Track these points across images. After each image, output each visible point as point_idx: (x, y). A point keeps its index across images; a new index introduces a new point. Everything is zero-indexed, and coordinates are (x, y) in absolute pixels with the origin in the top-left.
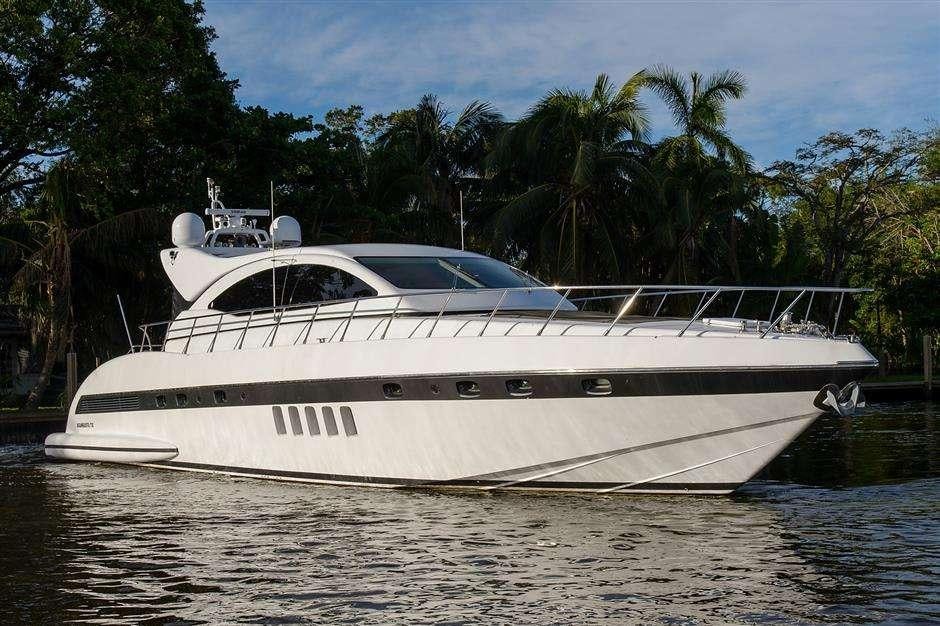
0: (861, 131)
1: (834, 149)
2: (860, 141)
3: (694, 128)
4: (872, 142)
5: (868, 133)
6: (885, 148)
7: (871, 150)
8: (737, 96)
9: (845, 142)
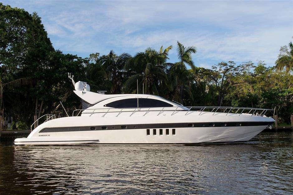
0: (229, 62)
1: (223, 66)
2: (229, 64)
3: (183, 60)
4: (232, 65)
5: (231, 62)
6: (236, 66)
7: (232, 67)
8: (195, 53)
9: (225, 65)
